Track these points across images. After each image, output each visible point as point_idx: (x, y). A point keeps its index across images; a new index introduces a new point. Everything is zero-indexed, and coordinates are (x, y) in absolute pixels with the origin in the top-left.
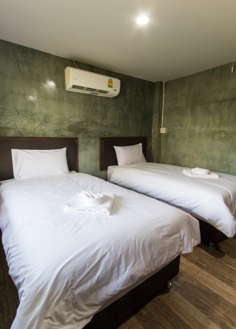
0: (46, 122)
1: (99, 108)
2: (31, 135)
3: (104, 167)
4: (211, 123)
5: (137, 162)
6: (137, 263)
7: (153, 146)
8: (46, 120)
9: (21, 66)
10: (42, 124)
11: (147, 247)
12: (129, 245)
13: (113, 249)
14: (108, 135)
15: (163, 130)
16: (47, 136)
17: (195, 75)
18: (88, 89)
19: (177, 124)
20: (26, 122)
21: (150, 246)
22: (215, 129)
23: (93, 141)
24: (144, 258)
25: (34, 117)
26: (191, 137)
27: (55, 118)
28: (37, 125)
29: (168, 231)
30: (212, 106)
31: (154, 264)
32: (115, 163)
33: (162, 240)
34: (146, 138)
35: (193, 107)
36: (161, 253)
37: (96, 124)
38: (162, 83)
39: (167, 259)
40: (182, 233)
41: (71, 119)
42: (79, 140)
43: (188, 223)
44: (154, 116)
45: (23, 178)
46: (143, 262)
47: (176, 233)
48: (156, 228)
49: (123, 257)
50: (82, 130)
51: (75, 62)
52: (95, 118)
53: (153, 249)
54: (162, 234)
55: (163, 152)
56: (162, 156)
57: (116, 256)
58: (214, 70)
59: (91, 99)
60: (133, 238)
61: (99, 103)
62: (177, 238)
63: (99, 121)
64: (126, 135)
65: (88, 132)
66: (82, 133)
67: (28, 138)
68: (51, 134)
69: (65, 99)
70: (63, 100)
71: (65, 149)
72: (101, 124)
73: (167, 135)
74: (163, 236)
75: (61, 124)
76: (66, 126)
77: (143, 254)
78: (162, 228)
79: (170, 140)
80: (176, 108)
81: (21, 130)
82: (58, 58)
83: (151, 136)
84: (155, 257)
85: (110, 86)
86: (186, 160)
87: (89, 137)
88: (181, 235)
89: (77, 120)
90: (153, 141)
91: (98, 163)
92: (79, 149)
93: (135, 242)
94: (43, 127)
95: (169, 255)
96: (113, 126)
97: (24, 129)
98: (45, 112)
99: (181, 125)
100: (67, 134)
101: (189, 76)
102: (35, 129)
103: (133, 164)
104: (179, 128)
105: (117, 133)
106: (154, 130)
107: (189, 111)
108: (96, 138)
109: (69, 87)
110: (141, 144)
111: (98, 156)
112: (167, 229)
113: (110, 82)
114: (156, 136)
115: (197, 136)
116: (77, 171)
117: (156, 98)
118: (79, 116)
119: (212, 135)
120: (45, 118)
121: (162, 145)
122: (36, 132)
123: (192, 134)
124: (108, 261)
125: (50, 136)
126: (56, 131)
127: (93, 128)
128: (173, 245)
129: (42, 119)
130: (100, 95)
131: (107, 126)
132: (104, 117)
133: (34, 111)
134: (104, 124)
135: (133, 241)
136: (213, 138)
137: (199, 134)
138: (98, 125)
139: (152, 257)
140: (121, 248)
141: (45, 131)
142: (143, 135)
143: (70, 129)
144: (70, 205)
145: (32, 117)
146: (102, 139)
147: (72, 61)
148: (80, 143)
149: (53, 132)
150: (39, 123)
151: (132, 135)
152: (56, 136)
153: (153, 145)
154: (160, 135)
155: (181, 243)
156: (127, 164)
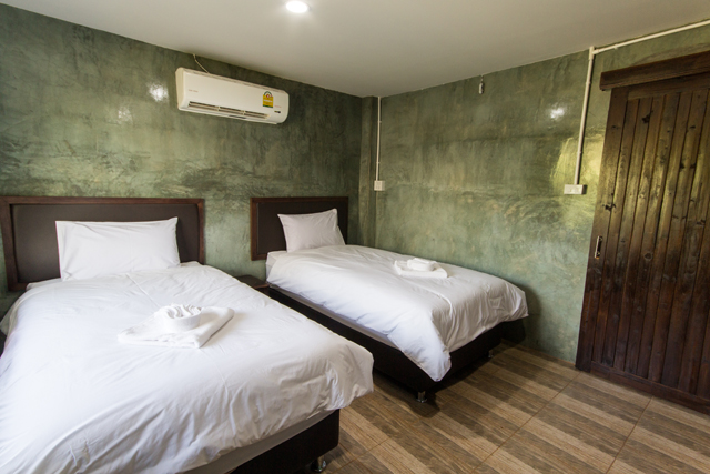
0: (135, 169)
1: (247, 142)
2: (103, 194)
3: (259, 253)
4: (453, 177)
5: (324, 245)
6: (220, 428)
7: (361, 214)
8: (134, 165)
9: (80, 64)
10: (125, 172)
11: (246, 400)
12: (209, 399)
13: (174, 405)
14: (267, 195)
15: (379, 186)
16: (136, 195)
17: (426, 92)
18: (223, 109)
19: (401, 175)
20: (90, 168)
21: (252, 399)
22: (459, 188)
23: (236, 205)
24: (237, 419)
25: (109, 159)
26: (422, 200)
27: (155, 160)
28: (114, 175)
29: (298, 372)
30: (453, 149)
31: (259, 429)
32: (282, 246)
33: (281, 387)
34: (347, 198)
35: (426, 148)
36: (276, 409)
37: (243, 172)
38: (374, 100)
39: (288, 419)
40: (329, 375)
41: (189, 164)
42: (207, 203)
43: (347, 359)
44: (362, 160)
45: (77, 276)
46: (234, 426)
47: (316, 376)
48: (273, 369)
49: (192, 417)
50: (214, 184)
51: (198, 58)
52: (240, 162)
53: (258, 404)
54: (281, 379)
55: (379, 225)
56: (378, 233)
57: (178, 417)
58: (454, 85)
59: (230, 127)
60: (221, 386)
61: (248, 135)
62: (316, 384)
63: (248, 168)
64: (307, 194)
65: (225, 189)
66: (214, 190)
67: (94, 198)
68: (146, 191)
69: (177, 126)
70: (173, 129)
71: (174, 221)
72: (254, 174)
73: (385, 195)
74: (283, 382)
75: (168, 172)
76: (179, 175)
77: (234, 412)
78: (284, 368)
79: (390, 203)
80: (400, 146)
81: (79, 184)
82: (160, 51)
83: (357, 196)
84: (261, 416)
85: (266, 105)
86: (417, 241)
87: (227, 197)
88: (326, 380)
89: (201, 165)
90: (362, 204)
91: (248, 246)
92: (207, 219)
93: (223, 393)
94: (129, 179)
95: (293, 412)
96: (279, 177)
97: (85, 182)
98: (132, 149)
99: (407, 177)
100: (181, 192)
101: (419, 93)
102: (110, 183)
103: (315, 247)
104: (404, 182)
105: (287, 190)
106: (363, 183)
107: (419, 154)
108: (242, 199)
109: (183, 104)
110: (335, 211)
111: (248, 231)
112: (295, 370)
113: (268, 97)
114: (366, 194)
115: (432, 199)
116: (203, 262)
117: (366, 126)
118: (206, 158)
119: (454, 198)
120: (132, 162)
121: (378, 212)
122: (112, 188)
123: (425, 195)
124: (161, 426)
125: (144, 195)
126: (157, 186)
127: (235, 181)
128: (305, 397)
129: (126, 162)
130: (249, 119)
131: (265, 178)
132: (260, 160)
133: (108, 148)
134: (260, 173)
135: (219, 391)
136: (456, 203)
137: (436, 196)
138: (246, 174)
139: (254, 418)
140: (192, 402)
141: (133, 186)
142: (340, 194)
143: (187, 182)
144: (131, 331)
145: (105, 160)
146: (254, 201)
147: (190, 56)
148: (208, 209)
149: (151, 188)
150: (120, 170)
151: (317, 193)
152: (156, 195)
153: (361, 210)
154: (373, 193)
155: (325, 393)
156: (303, 248)
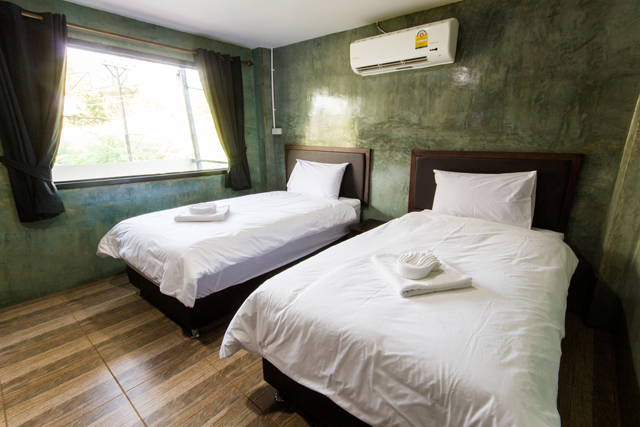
1: (416, 92)
14: (432, 147)
23: (400, 156)
37: (408, 124)
41: (365, 120)
42: (376, 154)
50: (382, 136)
51: (381, 23)
52: (406, 113)
59: (405, 82)
61: (418, 84)
63: (414, 119)
65: (390, 140)
66: (381, 142)
69: (359, 90)
72: (419, 125)
87: (392, 148)
89: (373, 120)
91: (407, 197)
92: (374, 168)
96: (450, 126)
100: (358, 143)
105: (460, 142)
108: (405, 150)
111: (408, 184)
113: (421, 36)
118: (377, 114)
127: (401, 133)
131: (432, 128)
132: (428, 110)
134: (426, 123)
138: (412, 126)
143: (363, 135)
146: (414, 154)
147: (375, 25)
148: (376, 158)
